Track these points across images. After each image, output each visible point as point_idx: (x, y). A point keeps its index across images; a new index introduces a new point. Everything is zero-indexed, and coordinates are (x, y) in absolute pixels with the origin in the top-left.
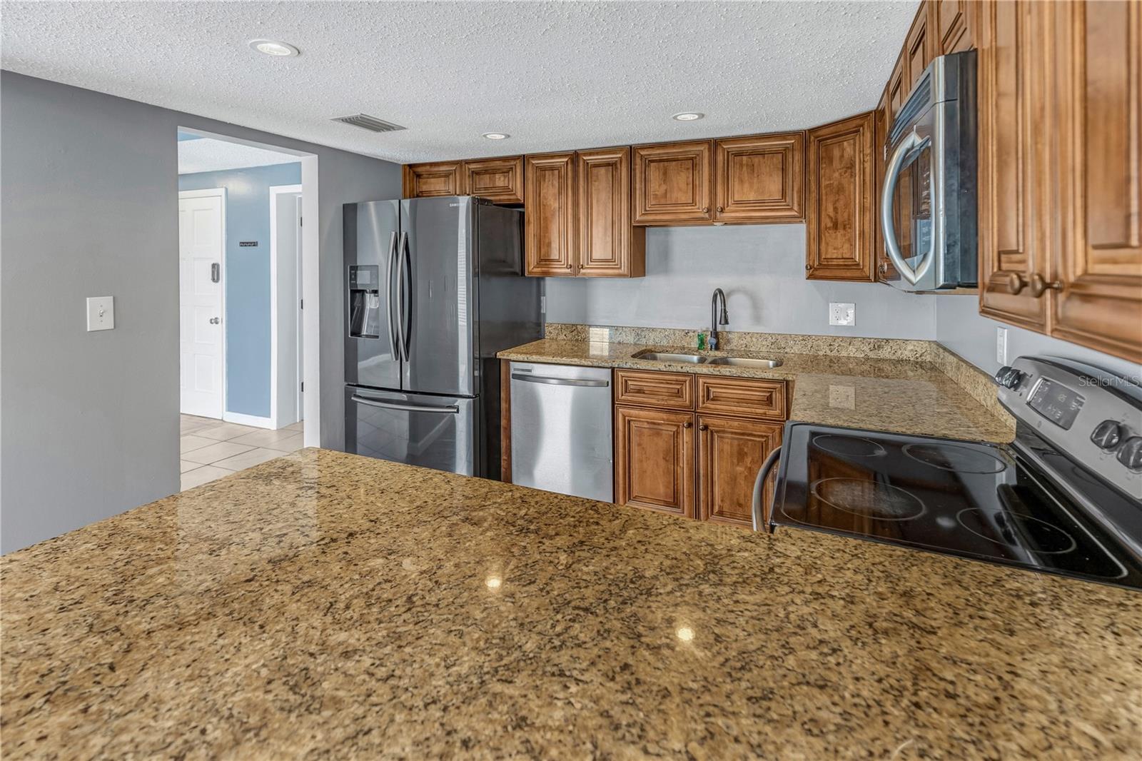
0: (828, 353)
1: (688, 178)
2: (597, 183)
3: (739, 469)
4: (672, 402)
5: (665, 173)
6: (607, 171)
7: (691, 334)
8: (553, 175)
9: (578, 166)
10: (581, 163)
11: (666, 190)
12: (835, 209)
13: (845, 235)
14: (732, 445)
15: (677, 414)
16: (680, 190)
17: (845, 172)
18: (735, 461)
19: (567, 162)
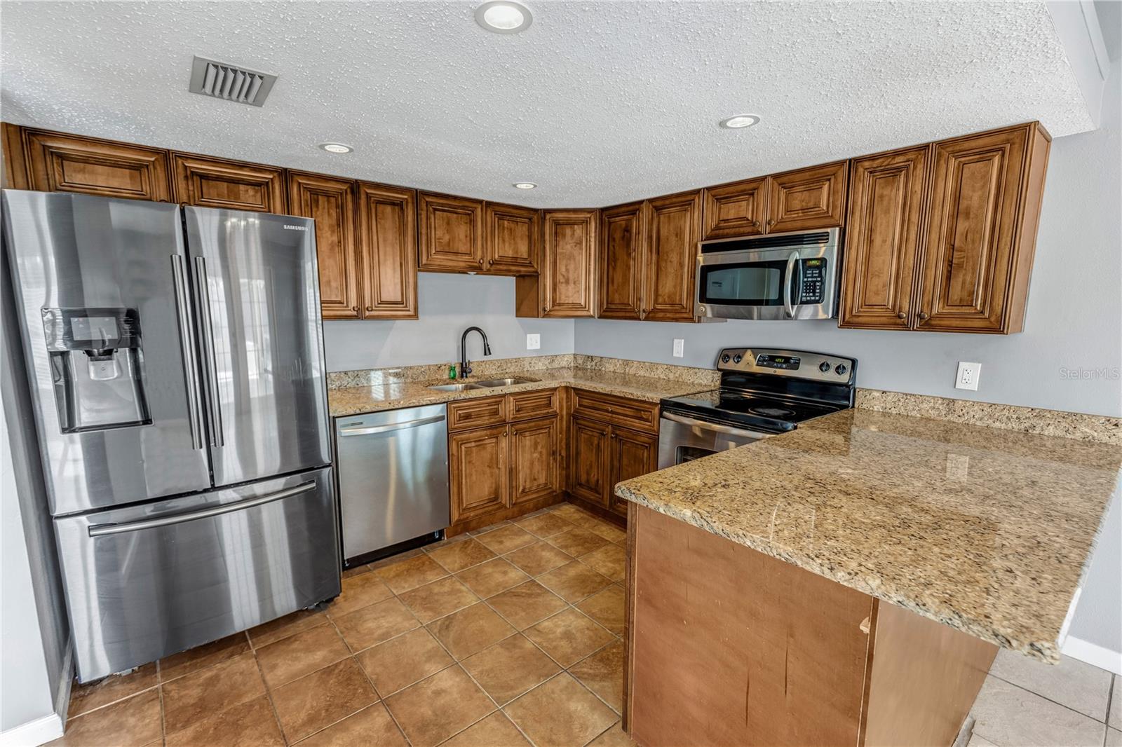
0: (529, 369)
1: (466, 231)
2: (383, 221)
3: (536, 455)
4: (493, 420)
5: (448, 224)
6: (393, 211)
7: (443, 367)
8: (329, 202)
9: (360, 198)
10: (363, 197)
11: (449, 240)
12: (567, 270)
13: (575, 288)
14: (531, 441)
15: (497, 428)
16: (460, 240)
17: (576, 246)
18: (533, 450)
19: (346, 190)
